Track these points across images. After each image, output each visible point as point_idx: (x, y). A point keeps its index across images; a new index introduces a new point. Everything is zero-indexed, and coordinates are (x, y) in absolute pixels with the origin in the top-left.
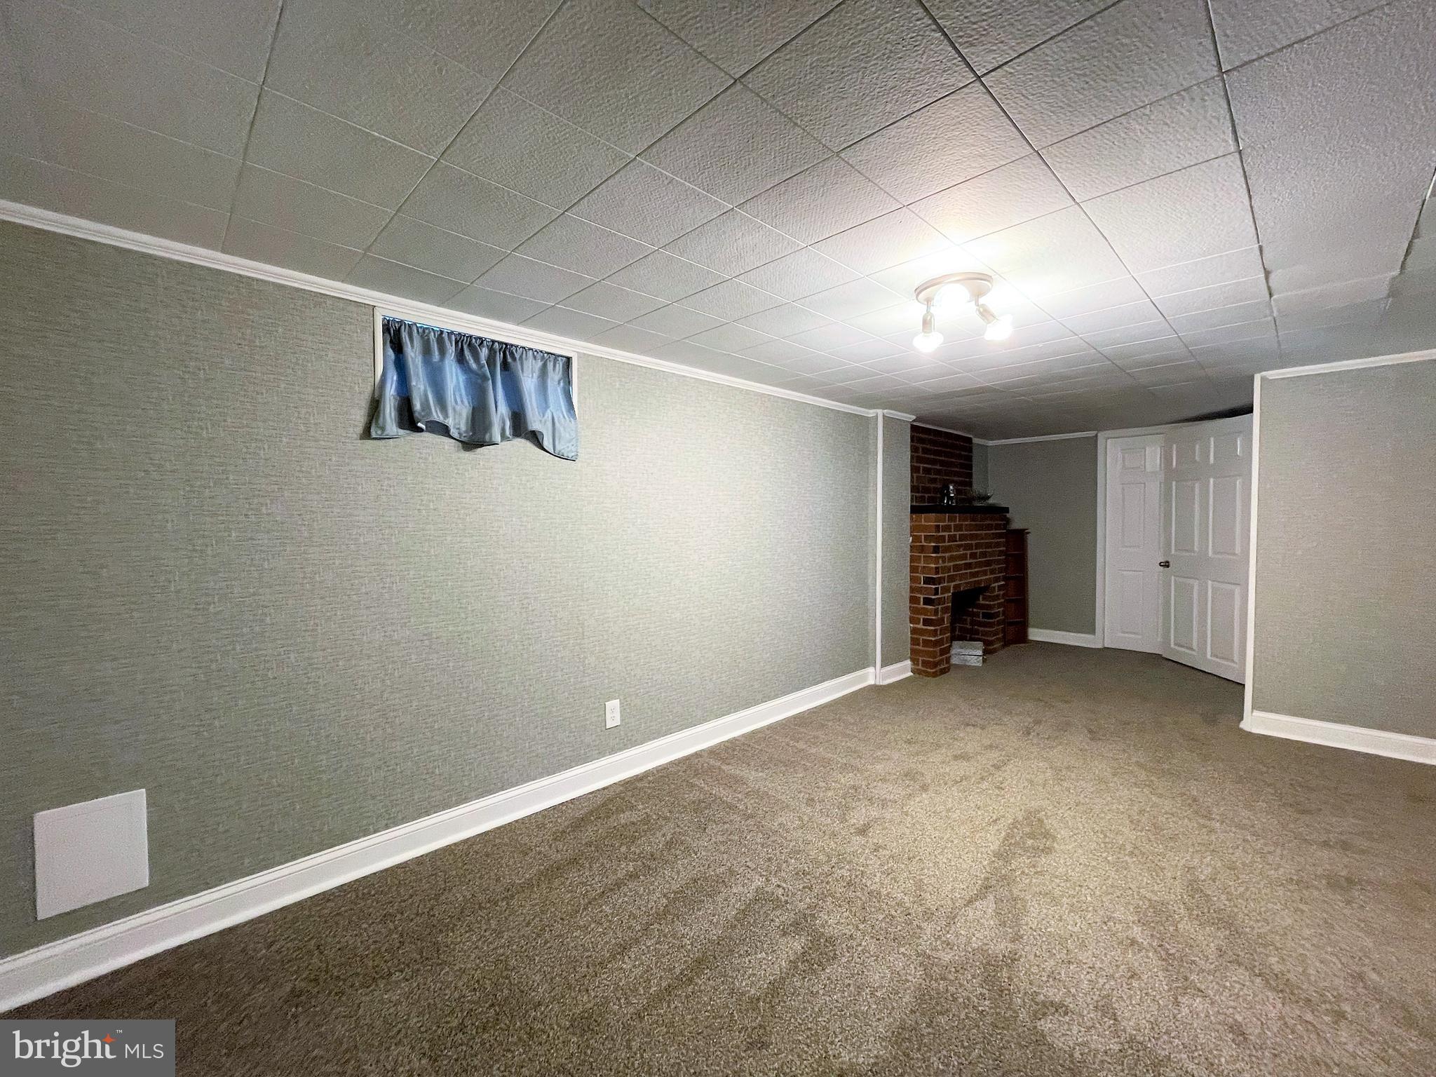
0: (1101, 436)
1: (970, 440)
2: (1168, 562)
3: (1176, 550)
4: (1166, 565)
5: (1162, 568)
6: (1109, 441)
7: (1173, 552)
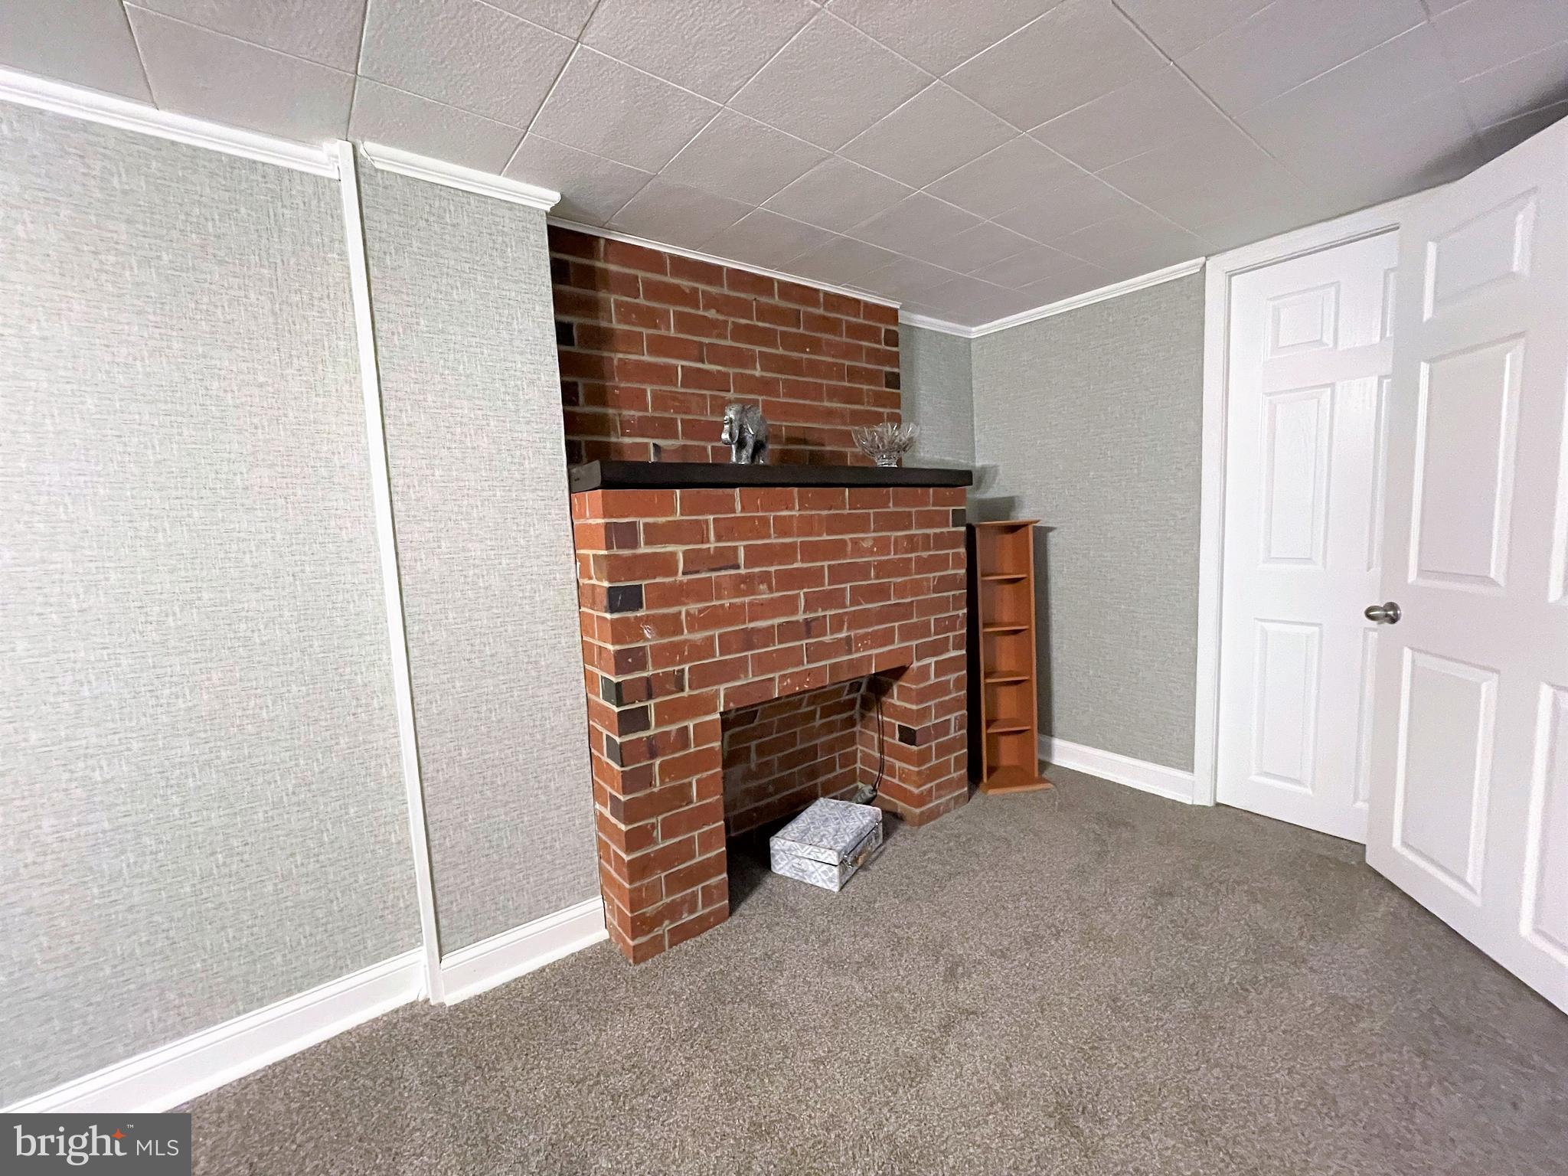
0: (1217, 268)
1: (892, 315)
2: (1393, 606)
3: (1422, 572)
4: (1389, 614)
5: (1373, 624)
6: (1234, 278)
7: (1412, 577)
